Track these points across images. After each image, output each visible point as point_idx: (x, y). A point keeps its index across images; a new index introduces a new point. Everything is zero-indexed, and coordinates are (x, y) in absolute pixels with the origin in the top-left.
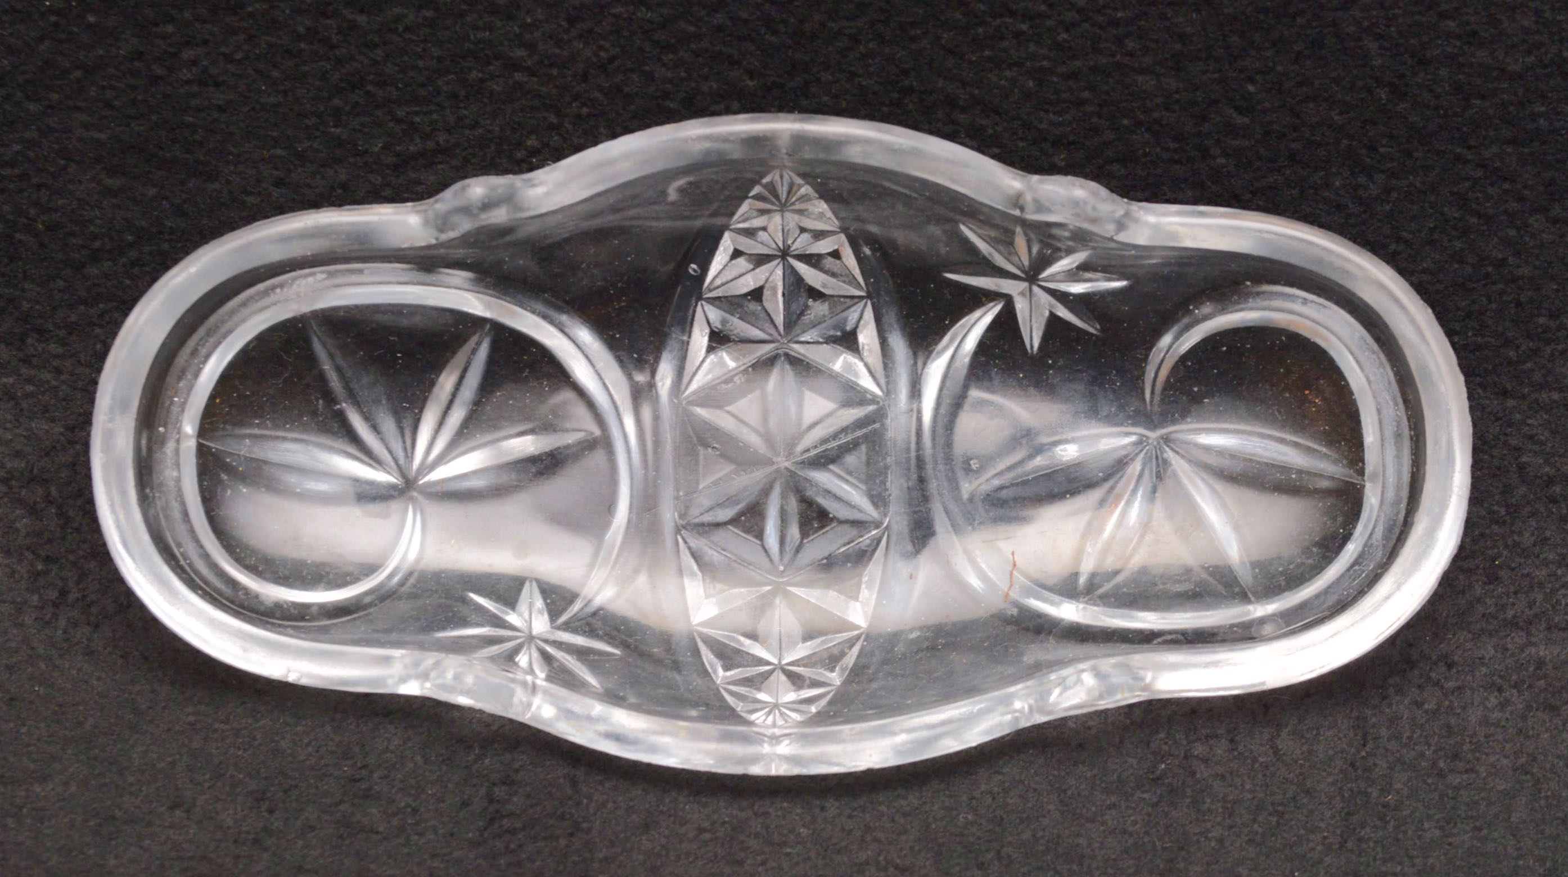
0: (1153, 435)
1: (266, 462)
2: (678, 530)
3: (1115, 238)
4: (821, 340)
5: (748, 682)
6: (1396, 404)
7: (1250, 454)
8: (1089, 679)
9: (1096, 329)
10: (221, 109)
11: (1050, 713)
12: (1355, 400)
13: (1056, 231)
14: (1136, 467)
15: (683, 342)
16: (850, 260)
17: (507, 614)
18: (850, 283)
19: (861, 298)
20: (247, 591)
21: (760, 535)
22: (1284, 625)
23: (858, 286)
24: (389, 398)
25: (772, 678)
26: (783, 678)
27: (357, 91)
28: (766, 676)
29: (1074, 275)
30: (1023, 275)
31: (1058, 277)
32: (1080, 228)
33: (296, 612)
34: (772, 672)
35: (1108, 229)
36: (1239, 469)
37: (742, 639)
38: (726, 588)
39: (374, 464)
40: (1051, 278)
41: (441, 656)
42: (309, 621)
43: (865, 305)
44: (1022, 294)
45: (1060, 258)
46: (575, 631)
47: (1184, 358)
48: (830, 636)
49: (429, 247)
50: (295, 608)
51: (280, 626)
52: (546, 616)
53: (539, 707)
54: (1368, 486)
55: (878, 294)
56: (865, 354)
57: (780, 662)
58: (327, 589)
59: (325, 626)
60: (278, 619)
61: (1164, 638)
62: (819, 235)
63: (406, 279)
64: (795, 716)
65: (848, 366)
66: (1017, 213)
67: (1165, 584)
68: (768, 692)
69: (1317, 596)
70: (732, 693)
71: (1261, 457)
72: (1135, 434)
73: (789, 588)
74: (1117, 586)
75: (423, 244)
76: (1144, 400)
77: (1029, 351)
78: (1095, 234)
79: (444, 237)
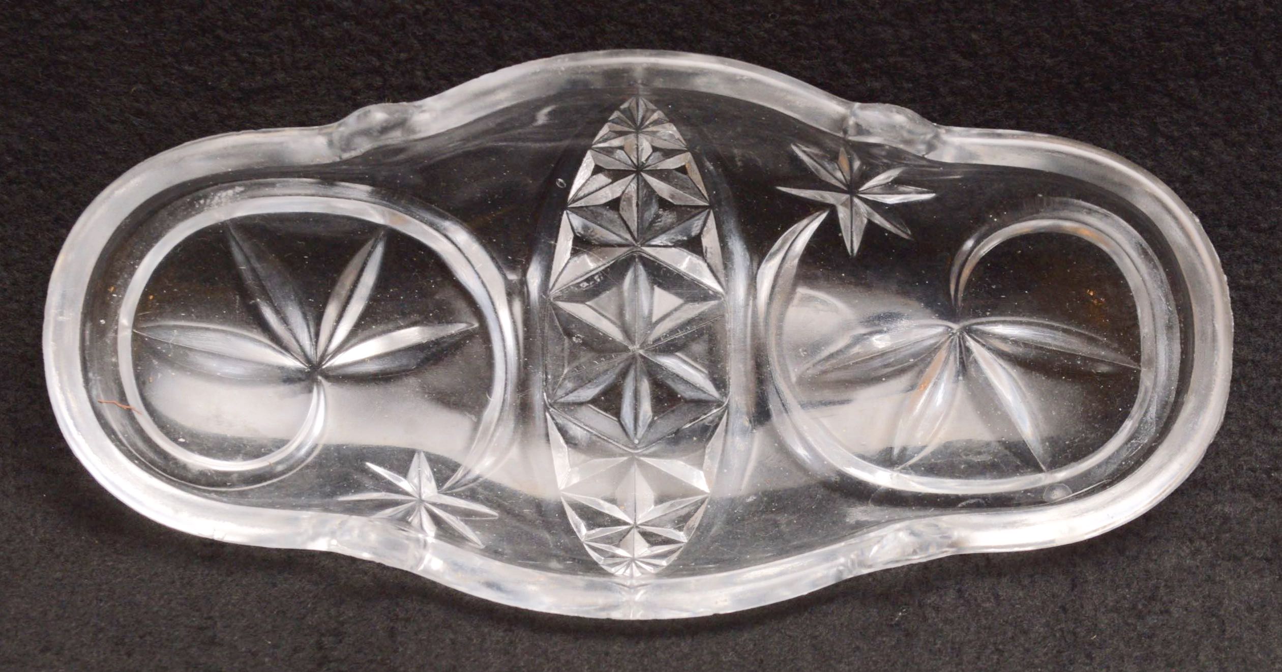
0: (956, 327)
1: (190, 350)
2: (546, 408)
3: (926, 156)
4: (670, 244)
5: (608, 540)
6: (1167, 300)
7: (1041, 343)
8: (904, 537)
9: (908, 234)
10: (90, 49)
11: (870, 566)
12: (1132, 296)
13: (875, 151)
14: (943, 353)
15: (551, 244)
16: (695, 175)
17: (400, 481)
18: (695, 194)
19: (704, 207)
20: (175, 461)
21: (617, 413)
22: (1070, 491)
23: (702, 197)
24: (296, 295)
25: (629, 536)
26: (638, 537)
27: (207, 35)
28: (623, 536)
29: (891, 187)
30: (845, 189)
31: (875, 190)
32: (896, 148)
33: (219, 479)
34: (628, 531)
35: (920, 149)
36: (1031, 356)
37: (602, 502)
38: (588, 458)
39: (283, 351)
40: (869, 191)
41: (345, 517)
42: (230, 486)
43: (708, 214)
44: (844, 204)
45: (878, 174)
46: (459, 495)
47: (983, 260)
48: (679, 500)
49: (334, 164)
50: (217, 476)
51: (204, 491)
52: (433, 483)
53: (430, 561)
54: (1143, 370)
55: (720, 205)
56: (709, 255)
57: (635, 523)
58: (244, 460)
59: (243, 491)
60: (204, 485)
61: (968, 502)
62: (668, 153)
63: (313, 192)
64: (649, 569)
65: (692, 267)
66: (841, 135)
67: (967, 455)
68: (626, 548)
69: (1099, 466)
70: (595, 549)
71: (1050, 345)
72: (941, 325)
73: (642, 458)
74: (926, 458)
75: (327, 161)
76: (950, 295)
77: (850, 254)
78: (908, 153)
79: (346, 156)
